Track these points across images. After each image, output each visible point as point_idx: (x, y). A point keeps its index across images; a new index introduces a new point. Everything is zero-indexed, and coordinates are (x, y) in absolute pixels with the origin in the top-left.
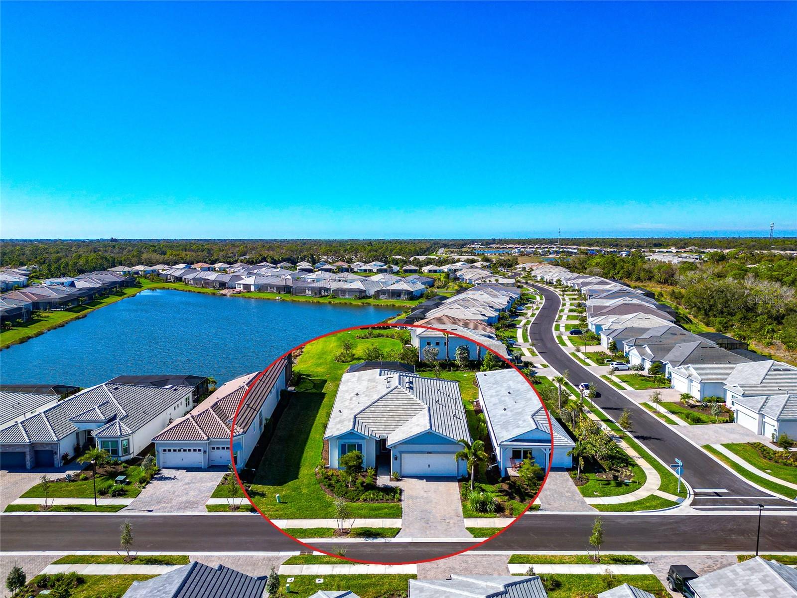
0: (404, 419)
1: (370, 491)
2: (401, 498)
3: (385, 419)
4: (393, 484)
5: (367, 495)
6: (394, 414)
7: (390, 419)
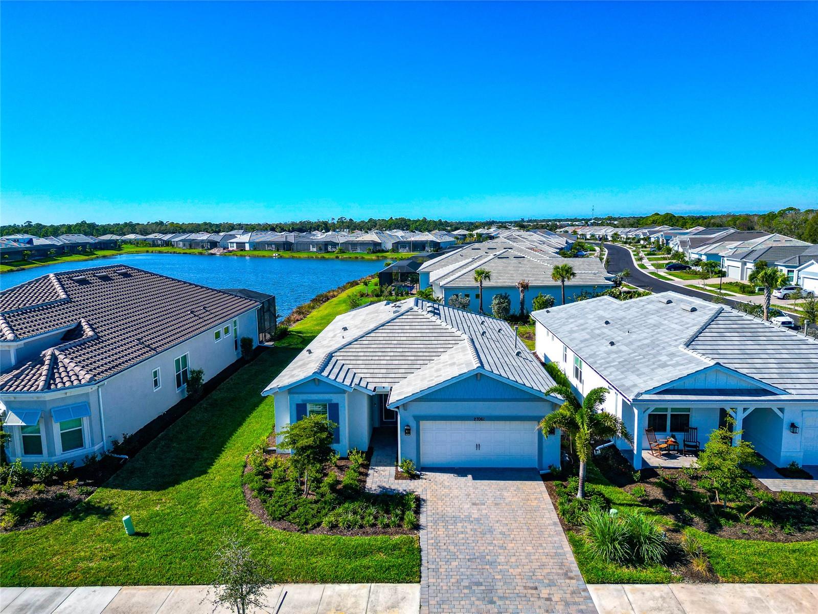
0: (424, 358)
1: (346, 505)
2: (418, 520)
3: (388, 358)
4: (403, 486)
5: (340, 515)
6: (407, 350)
7: (397, 358)
